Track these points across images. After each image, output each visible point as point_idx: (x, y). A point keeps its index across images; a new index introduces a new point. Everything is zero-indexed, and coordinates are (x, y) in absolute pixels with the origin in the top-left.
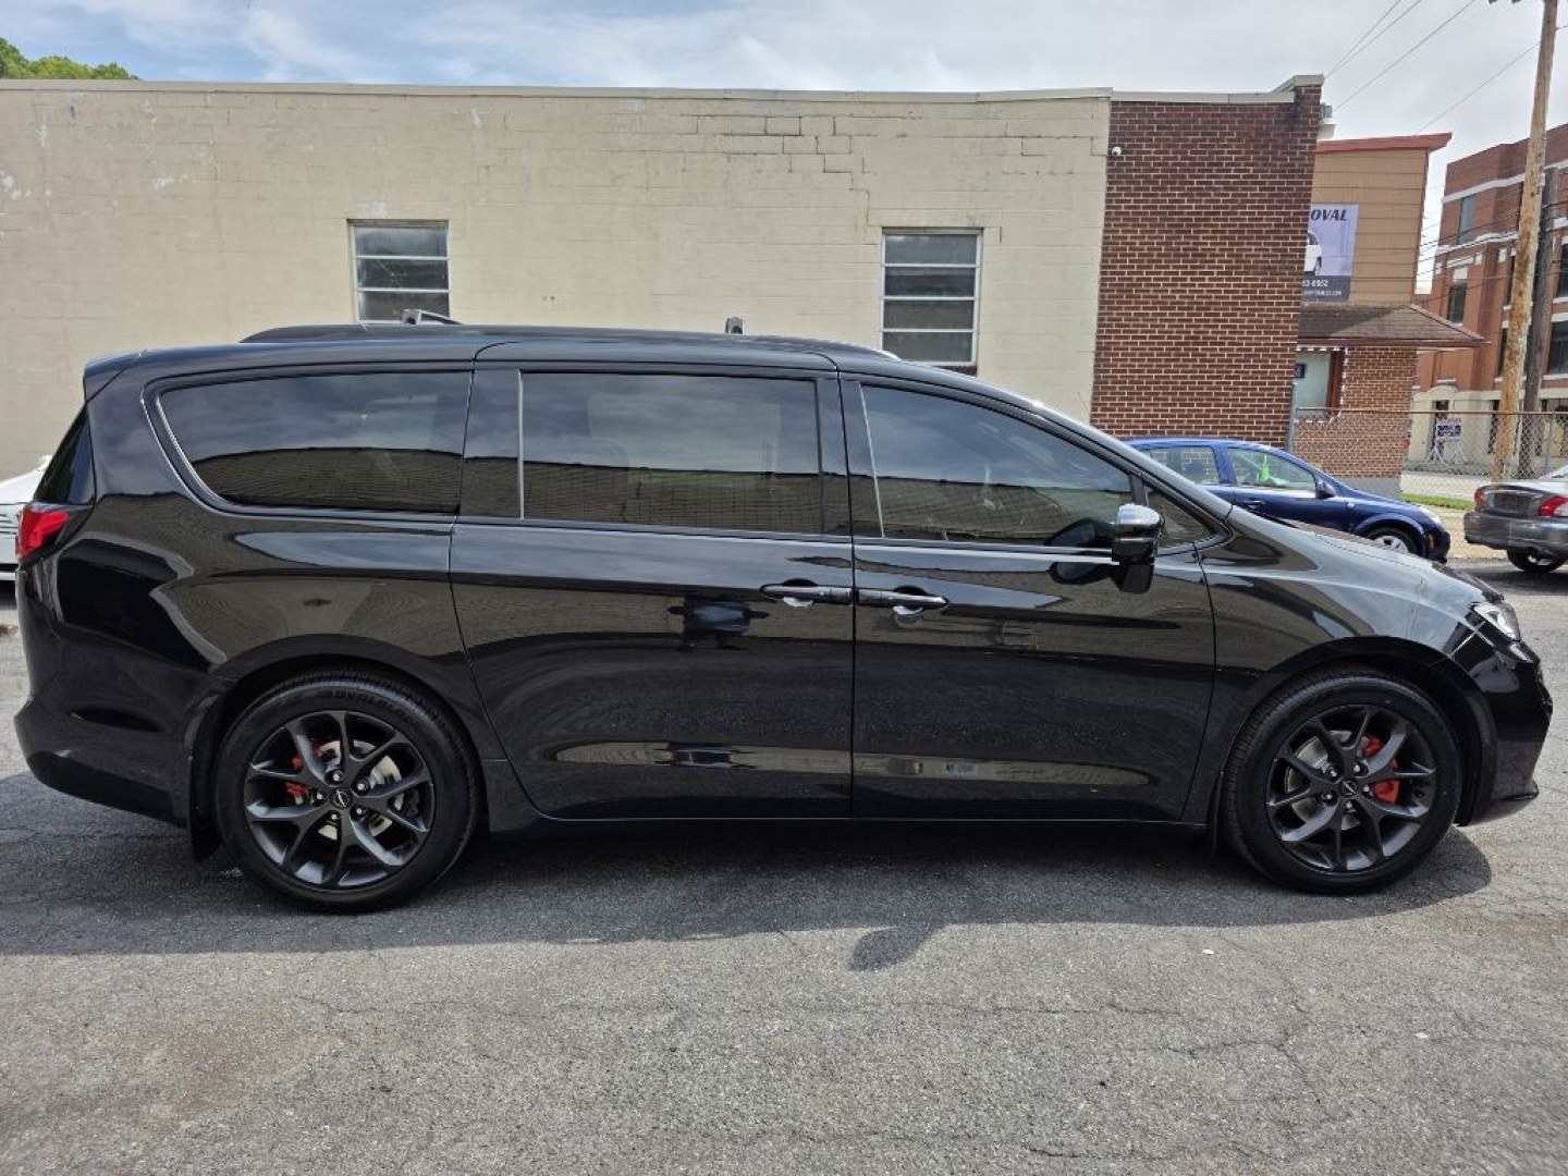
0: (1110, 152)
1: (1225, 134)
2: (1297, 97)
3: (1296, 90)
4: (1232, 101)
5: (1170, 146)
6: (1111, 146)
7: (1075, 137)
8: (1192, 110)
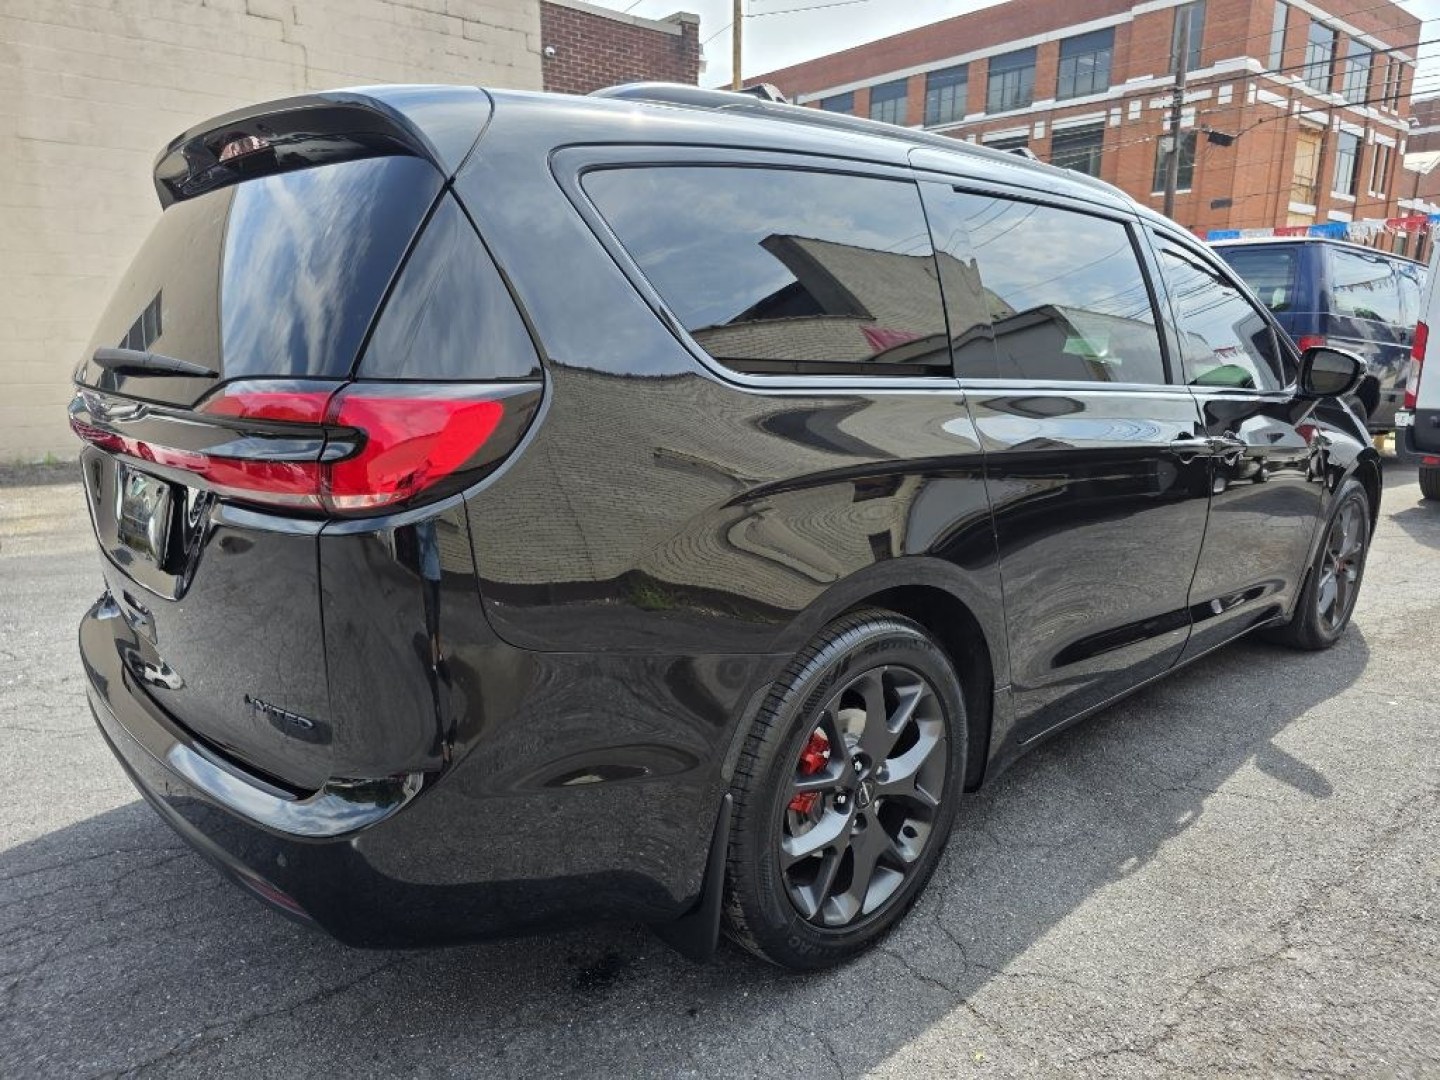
0: (543, 51)
1: (634, 54)
2: (684, 31)
3: (682, 24)
4: (637, 24)
5: (593, 56)
6: (544, 46)
7: (511, 29)
8: (608, 24)
